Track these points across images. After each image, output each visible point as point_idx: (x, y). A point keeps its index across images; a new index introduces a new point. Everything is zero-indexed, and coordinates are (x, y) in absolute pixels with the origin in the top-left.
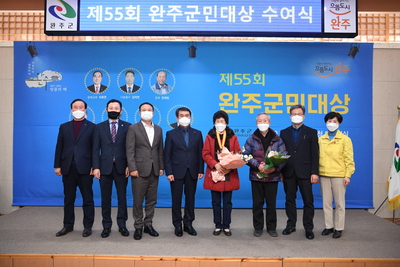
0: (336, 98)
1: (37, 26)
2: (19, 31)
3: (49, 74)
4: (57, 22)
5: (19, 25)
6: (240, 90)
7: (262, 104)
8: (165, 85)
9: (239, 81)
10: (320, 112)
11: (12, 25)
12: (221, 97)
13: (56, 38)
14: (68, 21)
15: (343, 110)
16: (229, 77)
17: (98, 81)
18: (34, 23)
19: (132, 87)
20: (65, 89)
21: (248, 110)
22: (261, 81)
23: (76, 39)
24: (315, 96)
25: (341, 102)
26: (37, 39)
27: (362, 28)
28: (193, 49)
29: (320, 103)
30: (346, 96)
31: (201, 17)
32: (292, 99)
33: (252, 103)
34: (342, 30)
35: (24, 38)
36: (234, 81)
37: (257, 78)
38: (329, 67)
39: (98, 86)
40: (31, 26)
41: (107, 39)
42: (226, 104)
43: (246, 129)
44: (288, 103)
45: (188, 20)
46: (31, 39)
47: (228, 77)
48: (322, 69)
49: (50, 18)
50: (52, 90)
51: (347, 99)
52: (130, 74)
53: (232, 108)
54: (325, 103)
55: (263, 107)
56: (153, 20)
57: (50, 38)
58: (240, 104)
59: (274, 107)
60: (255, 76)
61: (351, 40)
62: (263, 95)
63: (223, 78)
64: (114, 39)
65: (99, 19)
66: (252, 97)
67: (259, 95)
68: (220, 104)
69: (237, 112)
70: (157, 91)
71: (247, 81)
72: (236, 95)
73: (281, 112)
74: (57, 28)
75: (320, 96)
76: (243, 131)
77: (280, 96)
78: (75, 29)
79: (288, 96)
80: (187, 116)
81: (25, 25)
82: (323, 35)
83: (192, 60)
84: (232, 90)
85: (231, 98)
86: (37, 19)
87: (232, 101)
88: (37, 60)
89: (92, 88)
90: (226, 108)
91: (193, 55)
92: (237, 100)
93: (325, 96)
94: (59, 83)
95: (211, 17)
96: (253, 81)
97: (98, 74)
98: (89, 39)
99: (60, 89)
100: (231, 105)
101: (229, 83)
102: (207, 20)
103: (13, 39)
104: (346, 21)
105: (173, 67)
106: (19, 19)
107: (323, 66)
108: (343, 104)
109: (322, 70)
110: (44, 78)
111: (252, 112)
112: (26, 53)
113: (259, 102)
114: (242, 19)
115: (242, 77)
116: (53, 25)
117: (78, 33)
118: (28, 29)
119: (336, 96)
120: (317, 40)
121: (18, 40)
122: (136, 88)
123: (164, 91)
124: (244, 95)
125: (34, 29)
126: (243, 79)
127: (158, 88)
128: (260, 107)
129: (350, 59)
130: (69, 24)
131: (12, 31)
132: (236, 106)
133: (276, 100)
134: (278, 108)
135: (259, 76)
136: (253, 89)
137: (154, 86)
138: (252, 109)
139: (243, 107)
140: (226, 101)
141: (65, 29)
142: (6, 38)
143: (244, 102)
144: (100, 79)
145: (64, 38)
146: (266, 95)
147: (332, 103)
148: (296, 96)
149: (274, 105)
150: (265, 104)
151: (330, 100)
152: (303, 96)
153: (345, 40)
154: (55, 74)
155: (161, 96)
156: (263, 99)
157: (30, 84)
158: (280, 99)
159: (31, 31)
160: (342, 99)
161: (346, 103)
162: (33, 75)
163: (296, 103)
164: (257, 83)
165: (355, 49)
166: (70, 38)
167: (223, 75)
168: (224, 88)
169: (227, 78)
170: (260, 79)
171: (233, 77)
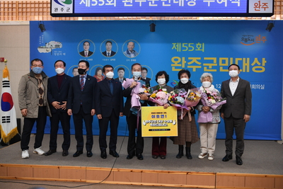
0: (256, 60)
1: (45, 10)
2: (33, 14)
3: (53, 44)
4: (59, 7)
5: (33, 10)
6: (187, 55)
7: (202, 65)
8: (133, 51)
9: (185, 48)
10: (244, 71)
11: (29, 10)
12: (173, 59)
13: (58, 19)
14: (67, 6)
15: (261, 69)
16: (179, 45)
17: (87, 48)
18: (43, 8)
19: (110, 52)
20: (64, 54)
21: (192, 69)
22: (201, 48)
23: (72, 19)
24: (241, 59)
25: (259, 64)
26: (45, 19)
27: (277, 9)
28: (153, 25)
29: (244, 64)
30: (264, 59)
31: (159, 3)
32: (224, 62)
33: (194, 64)
34: (262, 11)
35: (36, 18)
36: (182, 48)
37: (199, 46)
38: (251, 38)
39: (87, 52)
40: (41, 10)
41: (93, 19)
42: (176, 65)
44: (221, 64)
45: (150, 5)
46: (41, 19)
48: (246, 39)
49: (55, 5)
50: (55, 54)
51: (264, 61)
52: (109, 44)
53: (180, 67)
54: (248, 64)
55: (203, 67)
56: (125, 5)
57: (54, 19)
58: (186, 65)
59: (210, 67)
60: (197, 45)
61: (268, 19)
62: (202, 59)
63: (174, 46)
64: (98, 19)
65: (88, 4)
66: (194, 60)
67: (200, 58)
68: (172, 65)
70: (128, 56)
71: (192, 48)
72: (183, 58)
73: (215, 70)
74: (59, 12)
75: (244, 59)
77: (215, 59)
78: (71, 12)
79: (221, 59)
81: (37, 10)
82: (248, 14)
83: (153, 34)
84: (181, 54)
85: (179, 61)
86: (45, 5)
87: (181, 63)
88: (45, 34)
89: (82, 53)
90: (176, 68)
91: (153, 30)
92: (184, 62)
93: (248, 59)
94: (60, 49)
95: (166, 3)
96: (195, 48)
97: (87, 44)
98: (80, 19)
99: (61, 54)
100: (180, 65)
101: (179, 50)
102: (164, 5)
103: (29, 20)
104: (265, 4)
105: (139, 39)
106: (33, 6)
107: (247, 37)
108: (261, 65)
109: (246, 41)
110: (50, 46)
111: (194, 70)
112: (38, 29)
113: (200, 63)
114: (188, 4)
115: (188, 46)
116: (56, 9)
117: (74, 15)
118: (39, 12)
119: (256, 59)
120: (243, 18)
121: (33, 20)
122: (113, 53)
123: (132, 56)
124: (189, 58)
125: (43, 12)
126: (189, 47)
127: (128, 53)
128: (200, 67)
129: (267, 32)
130: (68, 8)
131: (29, 14)
132: (183, 66)
133: (212, 62)
134: (213, 67)
135: (200, 45)
136: (195, 54)
137: (126, 52)
138: (194, 68)
139: (188, 67)
140: (176, 62)
141: (65, 12)
142: (25, 19)
143: (189, 63)
144: (88, 47)
145: (63, 19)
146: (205, 59)
147: (253, 65)
148: (227, 59)
149: (210, 65)
150: (204, 64)
151: (251, 62)
152: (231, 59)
153: (263, 18)
154: (57, 43)
155: (130, 59)
156: (202, 61)
157: (41, 50)
158: (215, 61)
159: (41, 14)
160: (261, 62)
161: (264, 65)
162: (43, 45)
163: (227, 64)
164: (199, 50)
165: (271, 25)
166: (68, 19)
167: (174, 44)
168: (175, 53)
169: (177, 47)
170: (201, 47)
171: (182, 46)
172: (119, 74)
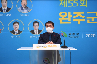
6: (72, 10)
7: (85, 18)
8: (26, 7)
9: (71, 5)
12: (60, 14)
19: (6, 8)
21: (77, 21)
22: (85, 4)
33: (79, 18)
36: (68, 4)
37: (82, 2)
42: (63, 18)
43: (76, 33)
47: (64, 2)
53: (67, 21)
55: (86, 20)
58: (72, 18)
59: (93, 20)
62: (86, 13)
63: (61, 3)
66: (79, 14)
67: (83, 13)
68: (60, 19)
69: (70, 23)
70: (22, 11)
71: (76, 4)
72: (69, 13)
76: (74, 34)
77: (96, 13)
80: (50, 26)
84: (67, 10)
87: (67, 17)
90: (63, 21)
92: (70, 16)
96: (80, 4)
100: (67, 19)
101: (65, 6)
111: (79, 23)
113: (83, 17)
122: (8, 9)
123: (26, 11)
124: (74, 13)
126: (74, 3)
127: (22, 9)
128: (84, 20)
132: (70, 20)
134: (95, 20)
135: (84, 1)
136: (79, 9)
137: (20, 8)
138: (79, 21)
139: (74, 20)
140: (63, 16)
143: (74, 17)
146: (88, 13)
149: (93, 18)
150: (87, 18)
155: (24, 14)
156: (86, 15)
164: (82, 5)
167: (61, 1)
168: (62, 9)
171: (68, 2)
172: (14, 27)
